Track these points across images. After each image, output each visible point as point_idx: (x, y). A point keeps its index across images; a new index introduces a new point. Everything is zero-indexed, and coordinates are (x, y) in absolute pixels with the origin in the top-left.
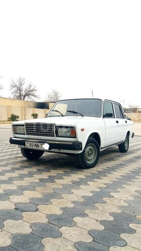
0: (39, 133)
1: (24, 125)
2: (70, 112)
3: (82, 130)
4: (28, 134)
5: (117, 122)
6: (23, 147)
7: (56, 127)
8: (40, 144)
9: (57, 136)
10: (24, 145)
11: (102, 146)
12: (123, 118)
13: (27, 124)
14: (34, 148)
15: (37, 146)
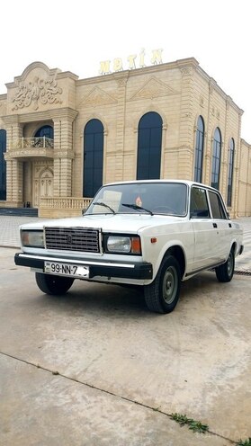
0: (72, 246)
1: (42, 231)
2: (128, 206)
3: (153, 241)
4: (49, 247)
5: (215, 226)
6: (40, 271)
7: (103, 234)
8: (72, 266)
9: (106, 251)
10: (43, 267)
11: (187, 271)
12: (225, 218)
13: (47, 229)
14: (61, 273)
15: (66, 269)
